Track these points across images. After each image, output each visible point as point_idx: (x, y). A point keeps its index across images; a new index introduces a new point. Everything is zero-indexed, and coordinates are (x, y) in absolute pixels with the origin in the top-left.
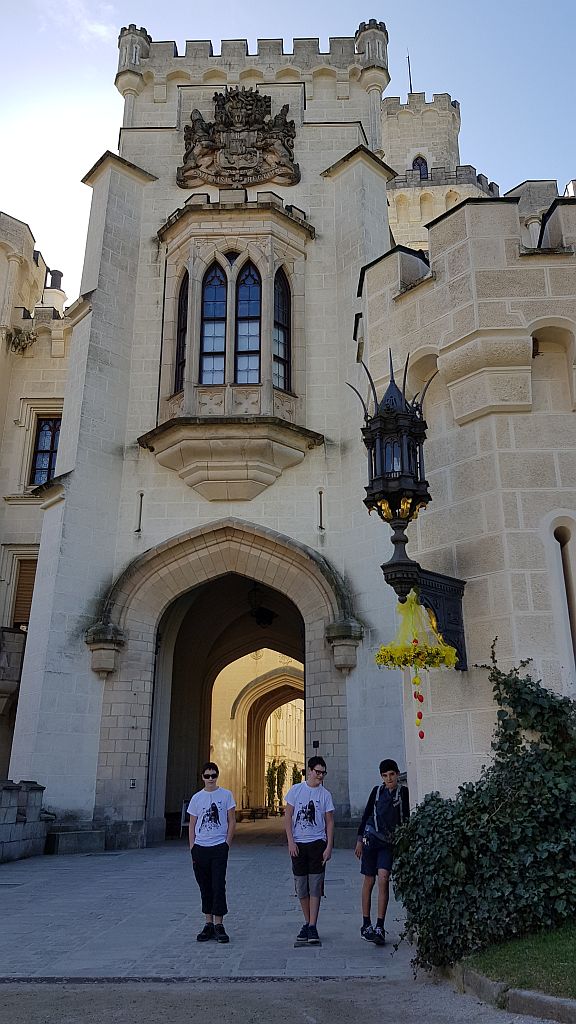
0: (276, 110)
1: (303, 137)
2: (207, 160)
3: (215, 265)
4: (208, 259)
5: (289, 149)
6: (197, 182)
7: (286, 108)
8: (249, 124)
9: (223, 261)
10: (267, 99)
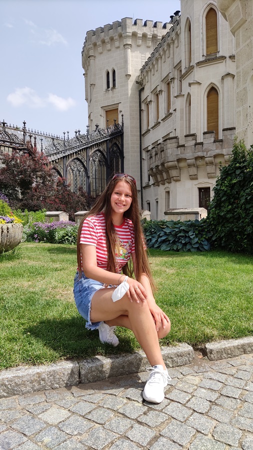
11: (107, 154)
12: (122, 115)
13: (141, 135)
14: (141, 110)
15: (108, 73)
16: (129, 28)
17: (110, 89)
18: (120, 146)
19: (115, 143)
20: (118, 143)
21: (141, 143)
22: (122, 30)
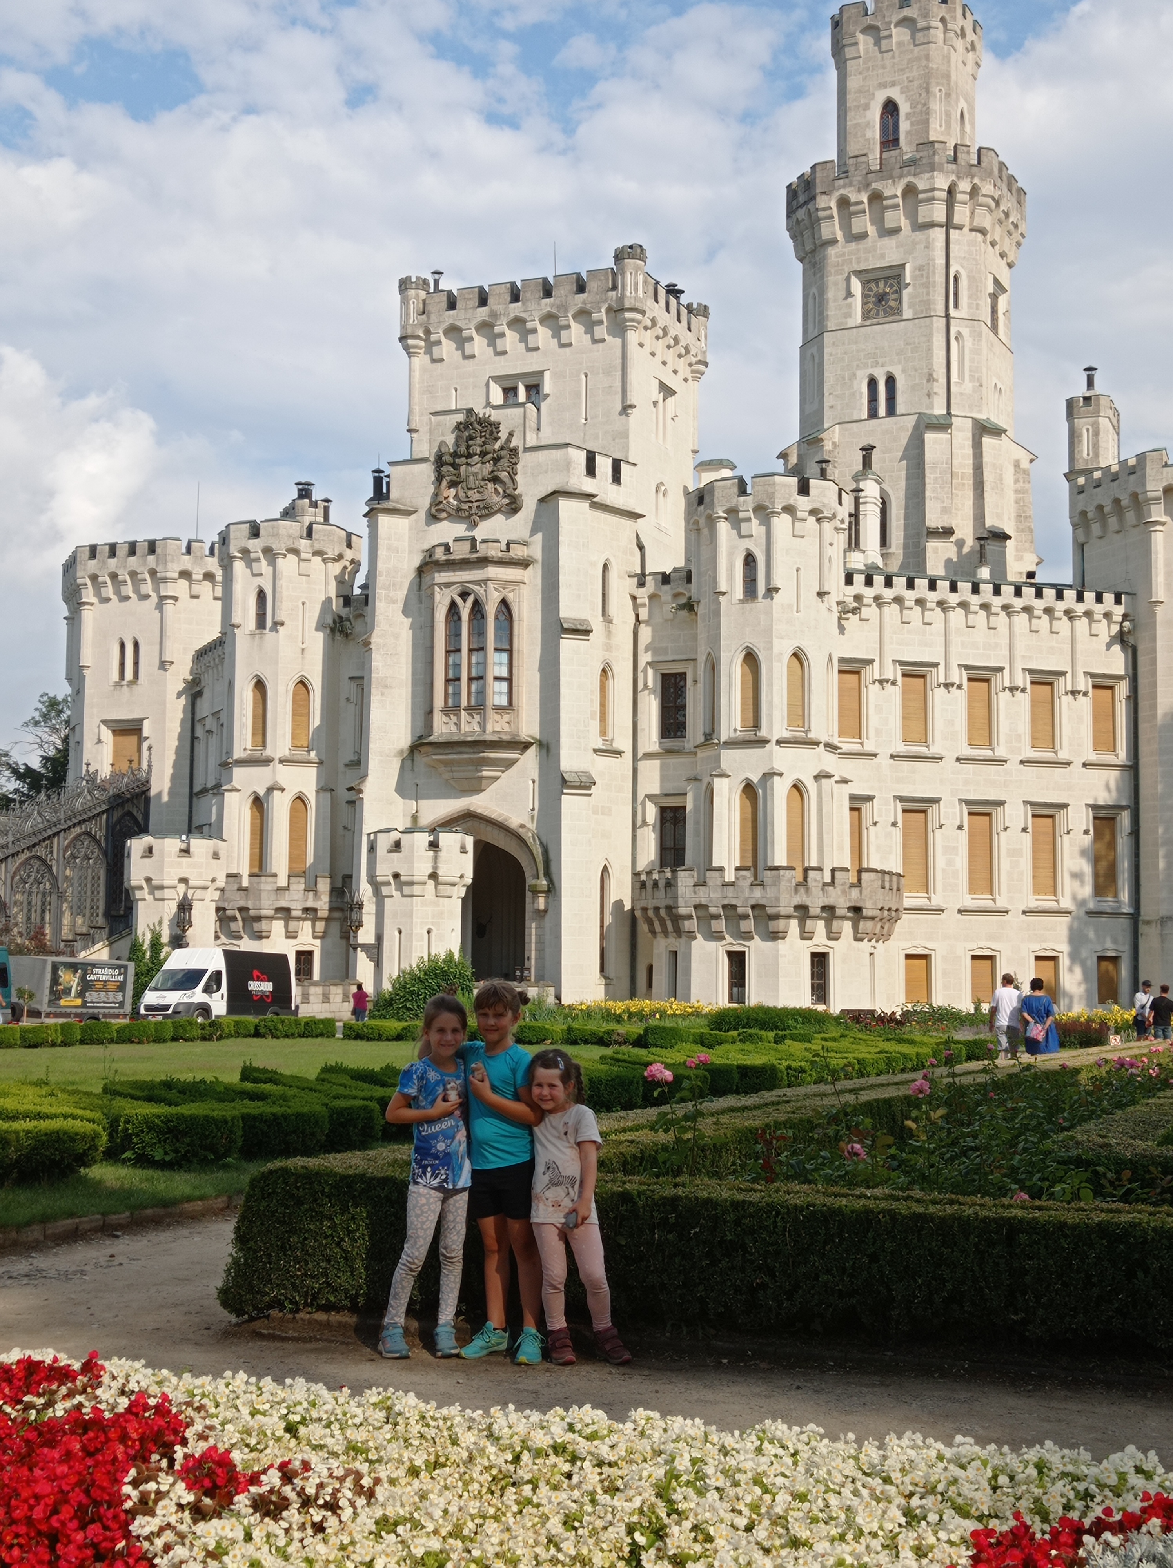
0: (503, 435)
1: (526, 461)
2: (453, 491)
3: (453, 605)
4: (447, 602)
5: (512, 475)
6: (444, 515)
7: (511, 434)
8: (483, 454)
9: (459, 600)
10: (496, 426)
11: (106, 839)
12: (150, 748)
13: (192, 795)
14: (194, 738)
15: (122, 646)
16: (172, 561)
17: (124, 683)
18: (140, 818)
19: (129, 814)
20: (135, 812)
21: (190, 812)
22: (157, 565)
